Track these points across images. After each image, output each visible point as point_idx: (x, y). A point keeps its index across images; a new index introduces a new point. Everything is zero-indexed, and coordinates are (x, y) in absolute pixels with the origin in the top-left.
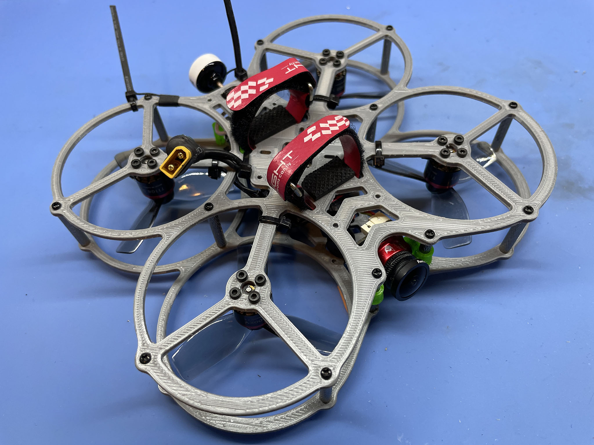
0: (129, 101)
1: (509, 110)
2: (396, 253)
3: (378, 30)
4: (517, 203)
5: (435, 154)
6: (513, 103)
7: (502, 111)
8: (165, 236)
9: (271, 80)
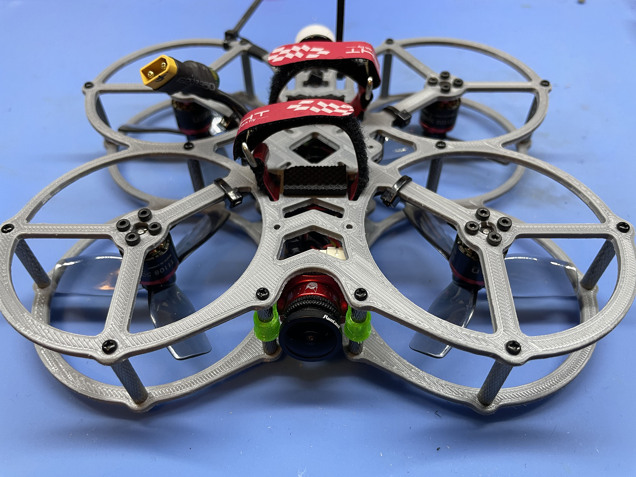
0: (226, 39)
1: (612, 230)
2: (314, 295)
3: (530, 79)
4: (508, 331)
5: (460, 223)
6: (624, 224)
7: (603, 226)
8: (131, 148)
9: (326, 53)
